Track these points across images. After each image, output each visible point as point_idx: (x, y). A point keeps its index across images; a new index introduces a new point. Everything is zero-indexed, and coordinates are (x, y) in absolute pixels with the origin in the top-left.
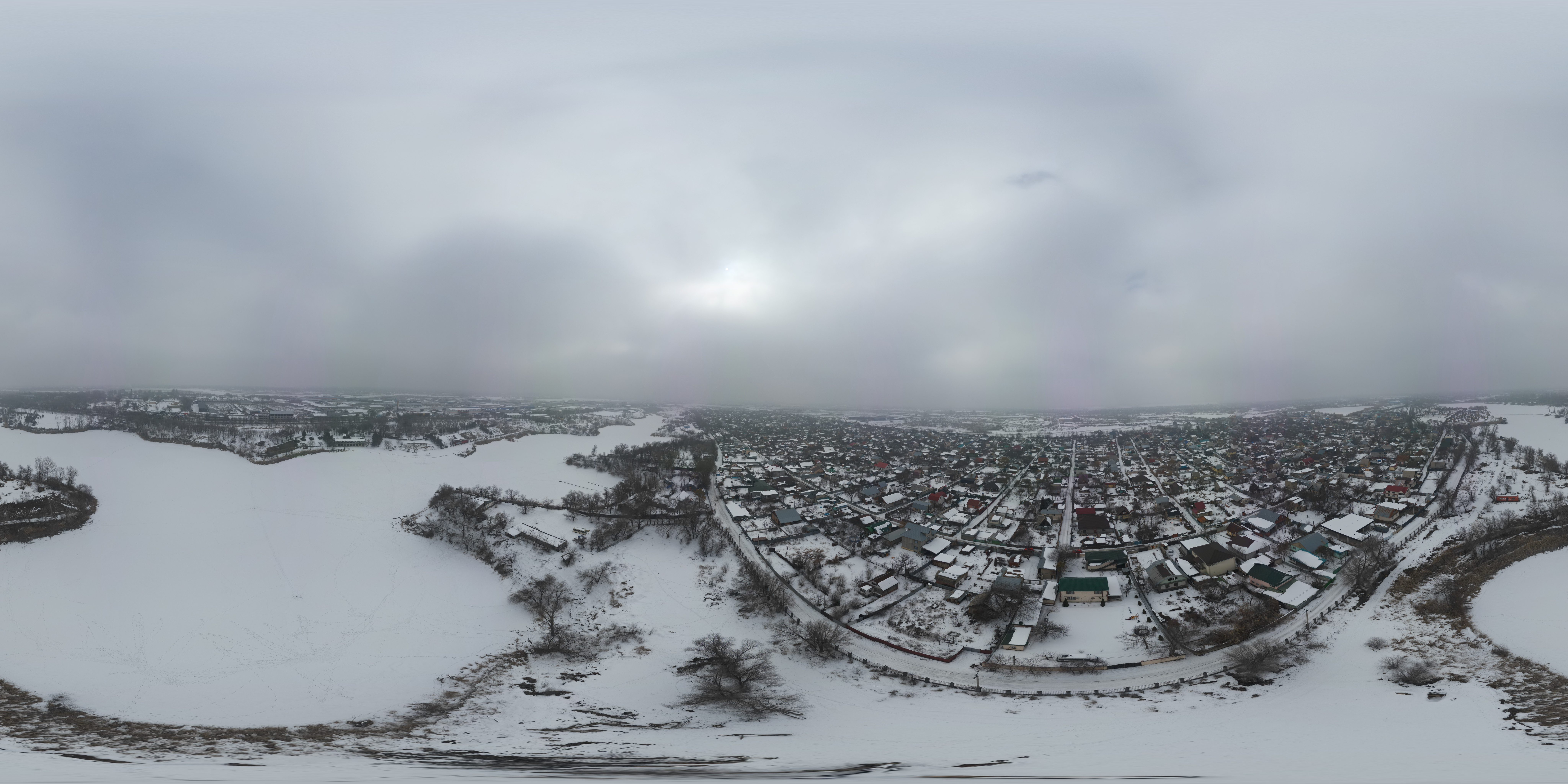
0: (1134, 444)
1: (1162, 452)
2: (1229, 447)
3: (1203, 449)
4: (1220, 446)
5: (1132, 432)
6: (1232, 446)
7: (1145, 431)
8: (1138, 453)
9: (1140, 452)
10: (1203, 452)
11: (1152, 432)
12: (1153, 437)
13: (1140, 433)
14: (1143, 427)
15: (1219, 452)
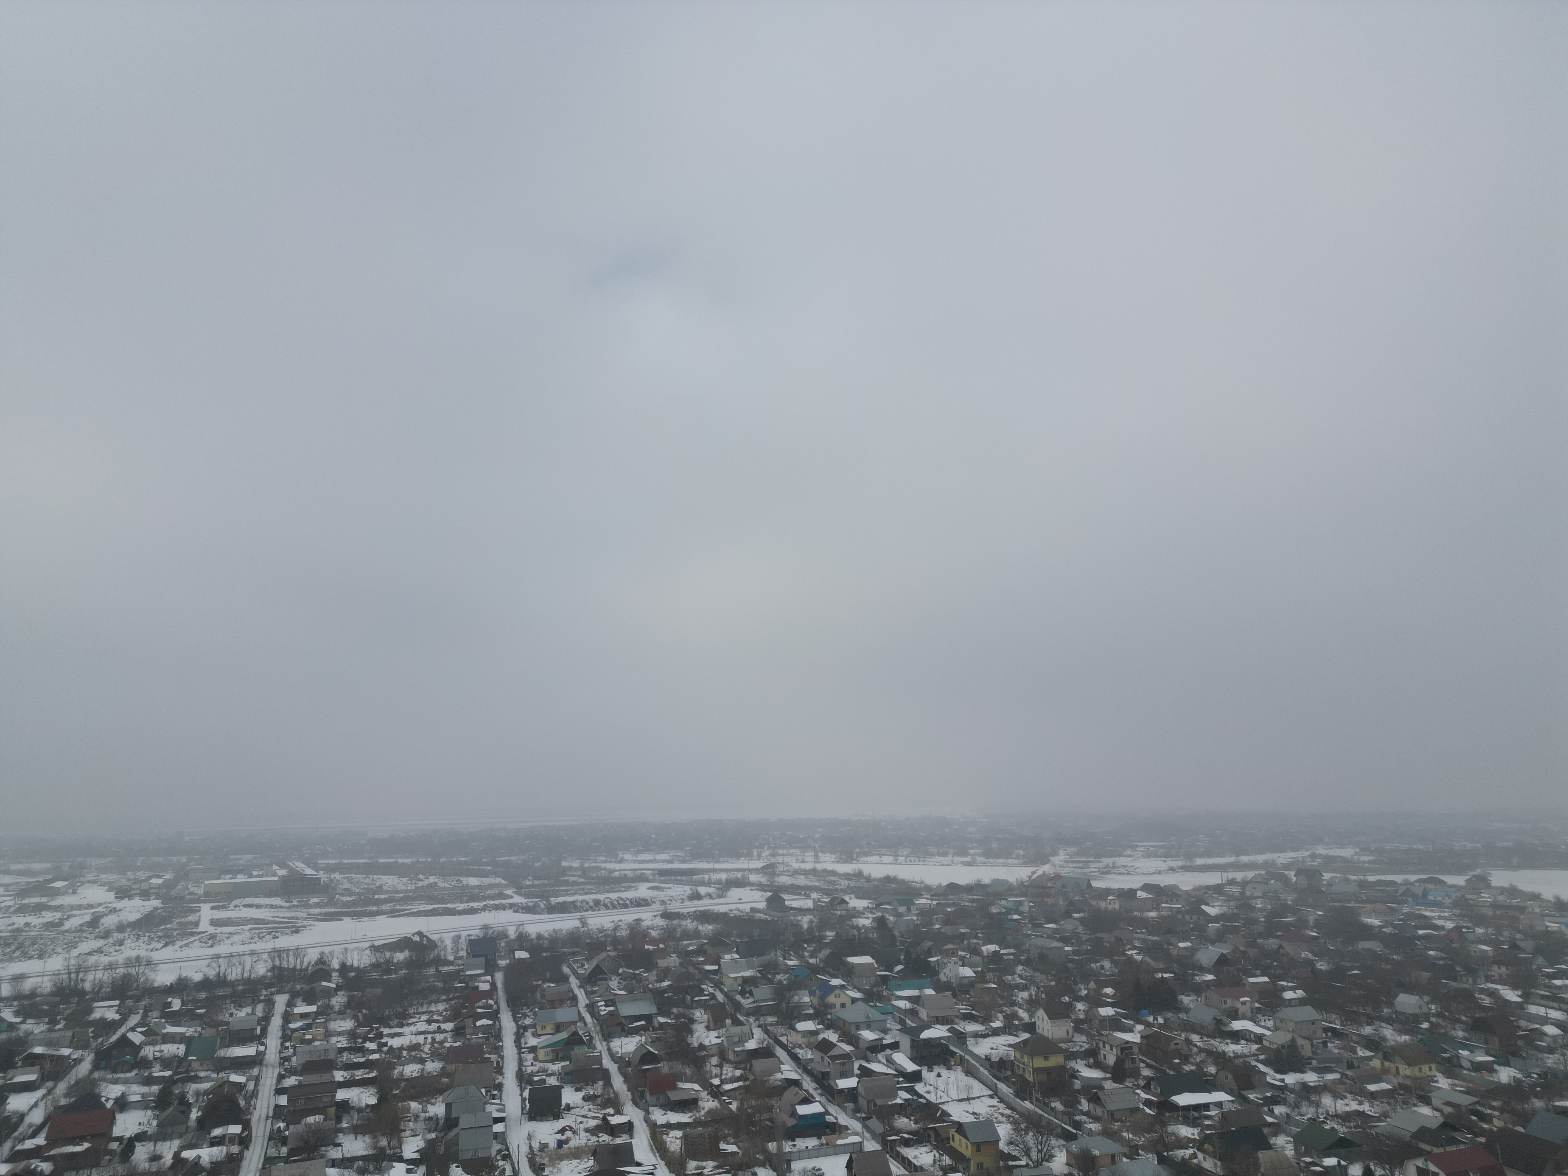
0: (583, 1000)
1: (711, 1038)
2: (1030, 1027)
3: (905, 1030)
4: (985, 1020)
5: (574, 938)
6: (1046, 1026)
7: (637, 933)
8: (600, 1046)
9: (607, 1037)
10: (905, 1042)
11: (669, 935)
12: (673, 961)
13: (616, 942)
14: (628, 917)
15: (984, 1048)
